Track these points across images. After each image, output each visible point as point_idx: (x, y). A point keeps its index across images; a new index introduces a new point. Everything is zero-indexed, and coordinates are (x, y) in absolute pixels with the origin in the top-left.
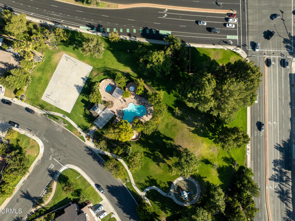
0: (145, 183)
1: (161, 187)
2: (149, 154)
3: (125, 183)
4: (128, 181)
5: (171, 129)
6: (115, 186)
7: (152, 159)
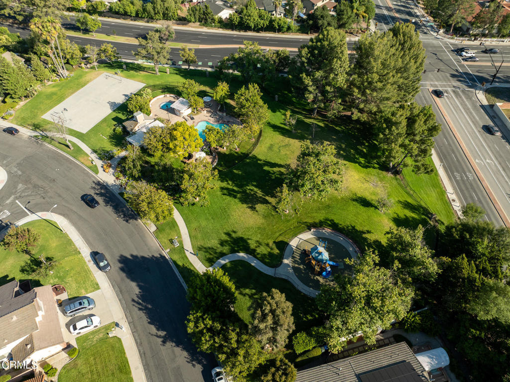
0: (219, 246)
1: (258, 254)
2: (233, 190)
3: (168, 250)
4: (177, 245)
5: (280, 151)
6: (143, 257)
7: (239, 198)
